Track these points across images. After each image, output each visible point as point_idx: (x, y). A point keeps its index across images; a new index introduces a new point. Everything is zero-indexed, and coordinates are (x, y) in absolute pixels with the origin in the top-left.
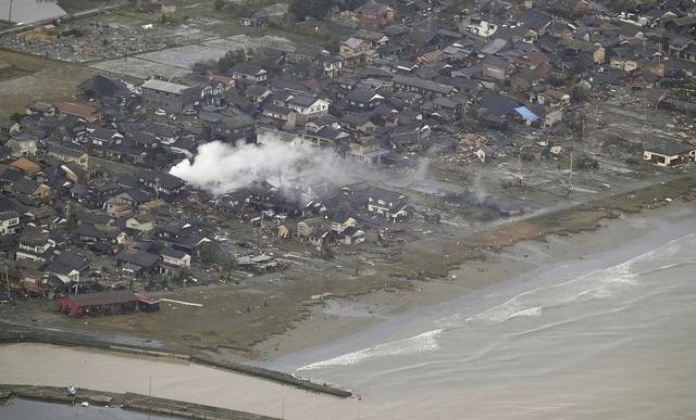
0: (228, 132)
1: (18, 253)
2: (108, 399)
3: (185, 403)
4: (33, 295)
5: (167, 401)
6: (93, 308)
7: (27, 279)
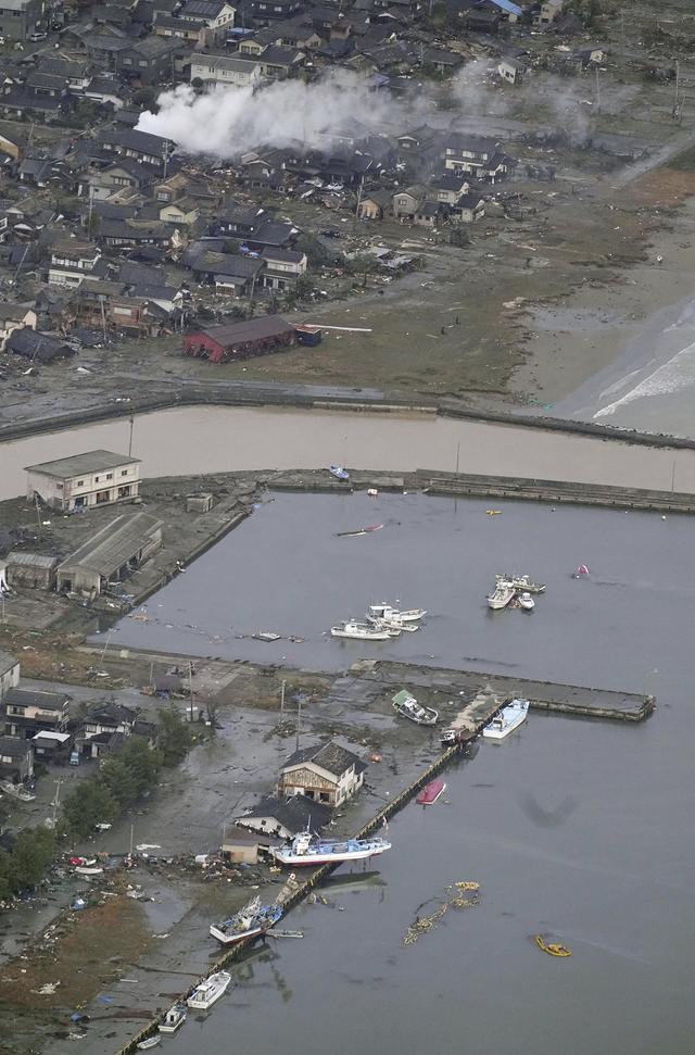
0: (143, 64)
1: (51, 272)
2: (400, 482)
3: (512, 480)
4: (132, 333)
5: (485, 478)
6: (242, 348)
7: (116, 310)
